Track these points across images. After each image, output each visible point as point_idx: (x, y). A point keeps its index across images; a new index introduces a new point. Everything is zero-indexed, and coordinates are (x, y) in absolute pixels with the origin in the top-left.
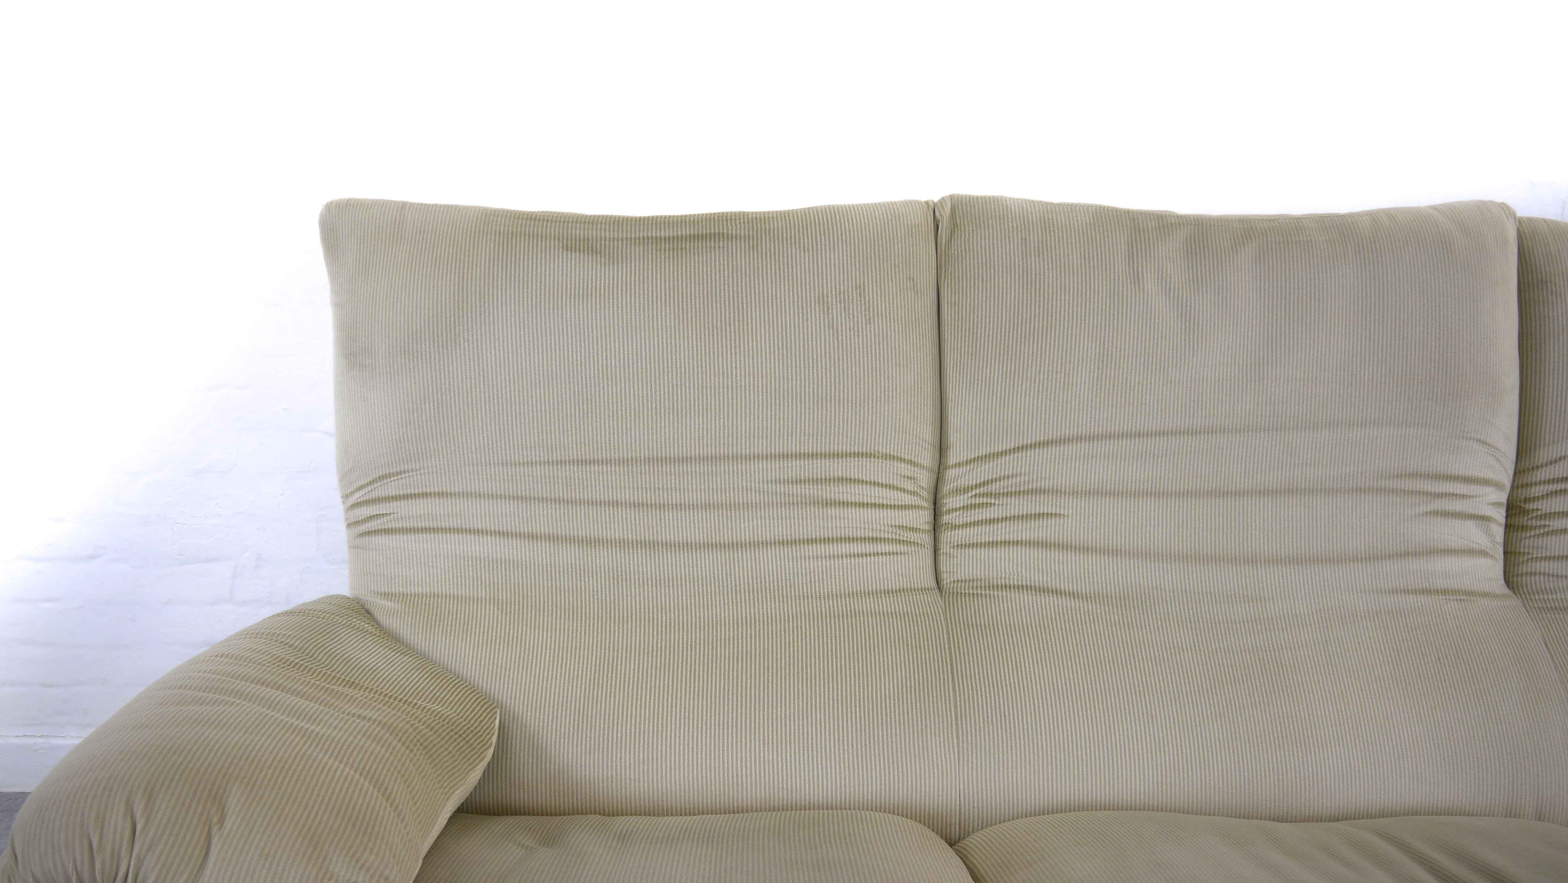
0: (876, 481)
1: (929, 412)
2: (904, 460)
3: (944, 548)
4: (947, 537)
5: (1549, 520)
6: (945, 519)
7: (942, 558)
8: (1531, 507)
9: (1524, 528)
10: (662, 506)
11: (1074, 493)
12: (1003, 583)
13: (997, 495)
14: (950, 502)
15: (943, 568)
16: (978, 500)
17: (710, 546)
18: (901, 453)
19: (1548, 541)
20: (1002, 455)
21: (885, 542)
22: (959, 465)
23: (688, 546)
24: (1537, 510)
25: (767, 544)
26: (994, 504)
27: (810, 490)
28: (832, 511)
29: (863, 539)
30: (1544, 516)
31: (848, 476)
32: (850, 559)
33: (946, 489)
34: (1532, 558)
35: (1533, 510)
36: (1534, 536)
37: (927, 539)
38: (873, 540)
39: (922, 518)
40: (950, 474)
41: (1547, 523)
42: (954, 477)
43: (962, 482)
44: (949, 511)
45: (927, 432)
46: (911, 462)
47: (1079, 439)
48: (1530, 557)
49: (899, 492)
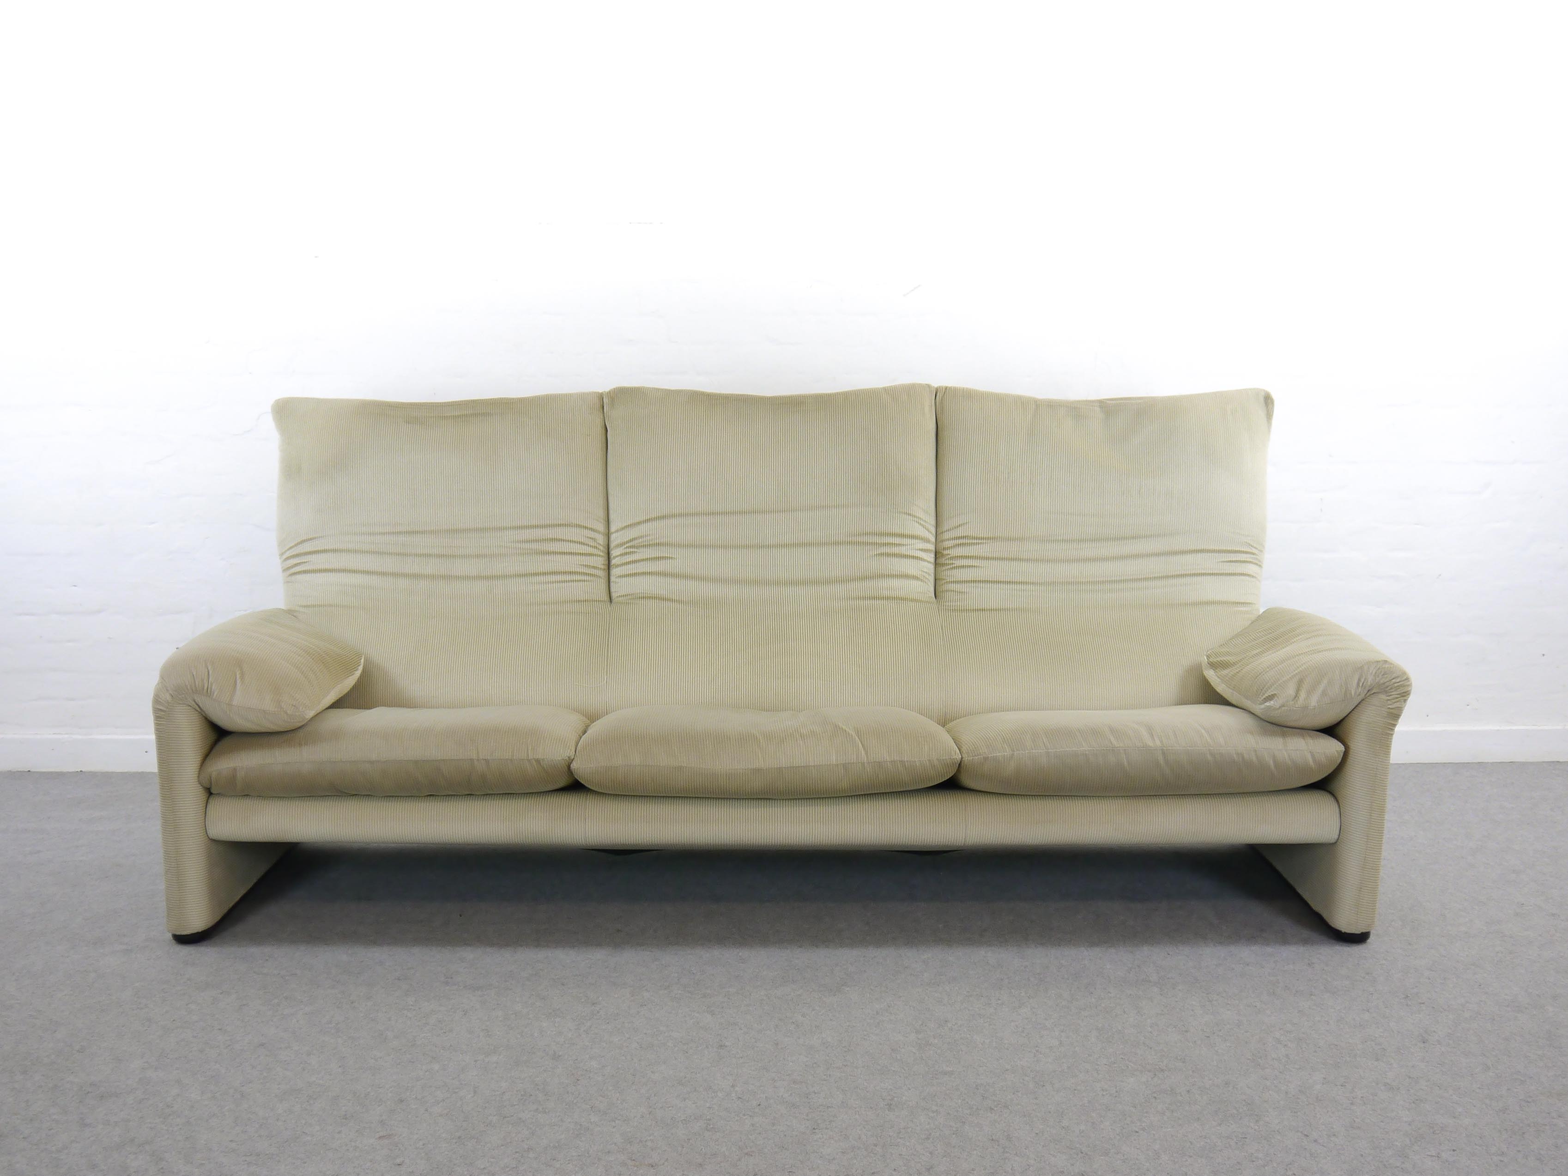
0: (571, 539)
1: (601, 501)
2: (588, 528)
3: (613, 579)
4: (615, 572)
5: (955, 560)
6: (613, 562)
7: (612, 584)
8: (946, 553)
9: (943, 565)
10: (454, 556)
11: (679, 546)
12: (642, 596)
13: (637, 547)
14: (614, 553)
15: (612, 590)
16: (628, 550)
17: (479, 578)
18: (585, 523)
19: (954, 572)
20: (639, 524)
21: (575, 574)
22: (617, 531)
23: (468, 578)
24: (949, 554)
25: (511, 576)
26: (637, 552)
27: (534, 546)
28: (547, 557)
29: (565, 573)
30: (952, 558)
31: (556, 537)
32: (551, 584)
33: (612, 545)
34: (947, 582)
35: (947, 554)
36: (948, 569)
37: (602, 573)
38: (571, 573)
39: (600, 562)
40: (613, 537)
41: (954, 562)
42: (615, 539)
43: (619, 541)
44: (615, 557)
45: (601, 513)
46: (592, 529)
47: (681, 515)
48: (946, 581)
49: (585, 546)
